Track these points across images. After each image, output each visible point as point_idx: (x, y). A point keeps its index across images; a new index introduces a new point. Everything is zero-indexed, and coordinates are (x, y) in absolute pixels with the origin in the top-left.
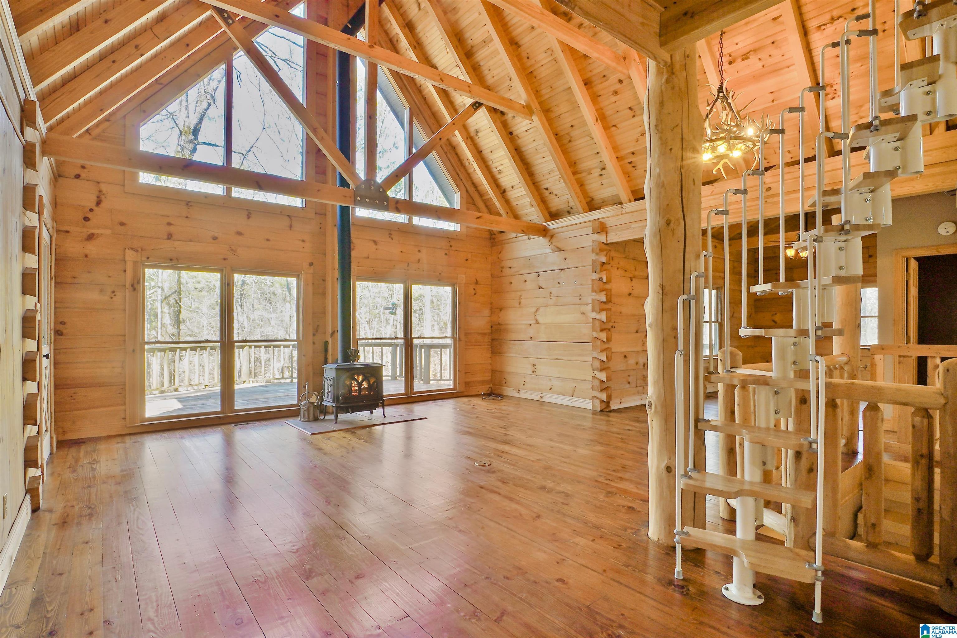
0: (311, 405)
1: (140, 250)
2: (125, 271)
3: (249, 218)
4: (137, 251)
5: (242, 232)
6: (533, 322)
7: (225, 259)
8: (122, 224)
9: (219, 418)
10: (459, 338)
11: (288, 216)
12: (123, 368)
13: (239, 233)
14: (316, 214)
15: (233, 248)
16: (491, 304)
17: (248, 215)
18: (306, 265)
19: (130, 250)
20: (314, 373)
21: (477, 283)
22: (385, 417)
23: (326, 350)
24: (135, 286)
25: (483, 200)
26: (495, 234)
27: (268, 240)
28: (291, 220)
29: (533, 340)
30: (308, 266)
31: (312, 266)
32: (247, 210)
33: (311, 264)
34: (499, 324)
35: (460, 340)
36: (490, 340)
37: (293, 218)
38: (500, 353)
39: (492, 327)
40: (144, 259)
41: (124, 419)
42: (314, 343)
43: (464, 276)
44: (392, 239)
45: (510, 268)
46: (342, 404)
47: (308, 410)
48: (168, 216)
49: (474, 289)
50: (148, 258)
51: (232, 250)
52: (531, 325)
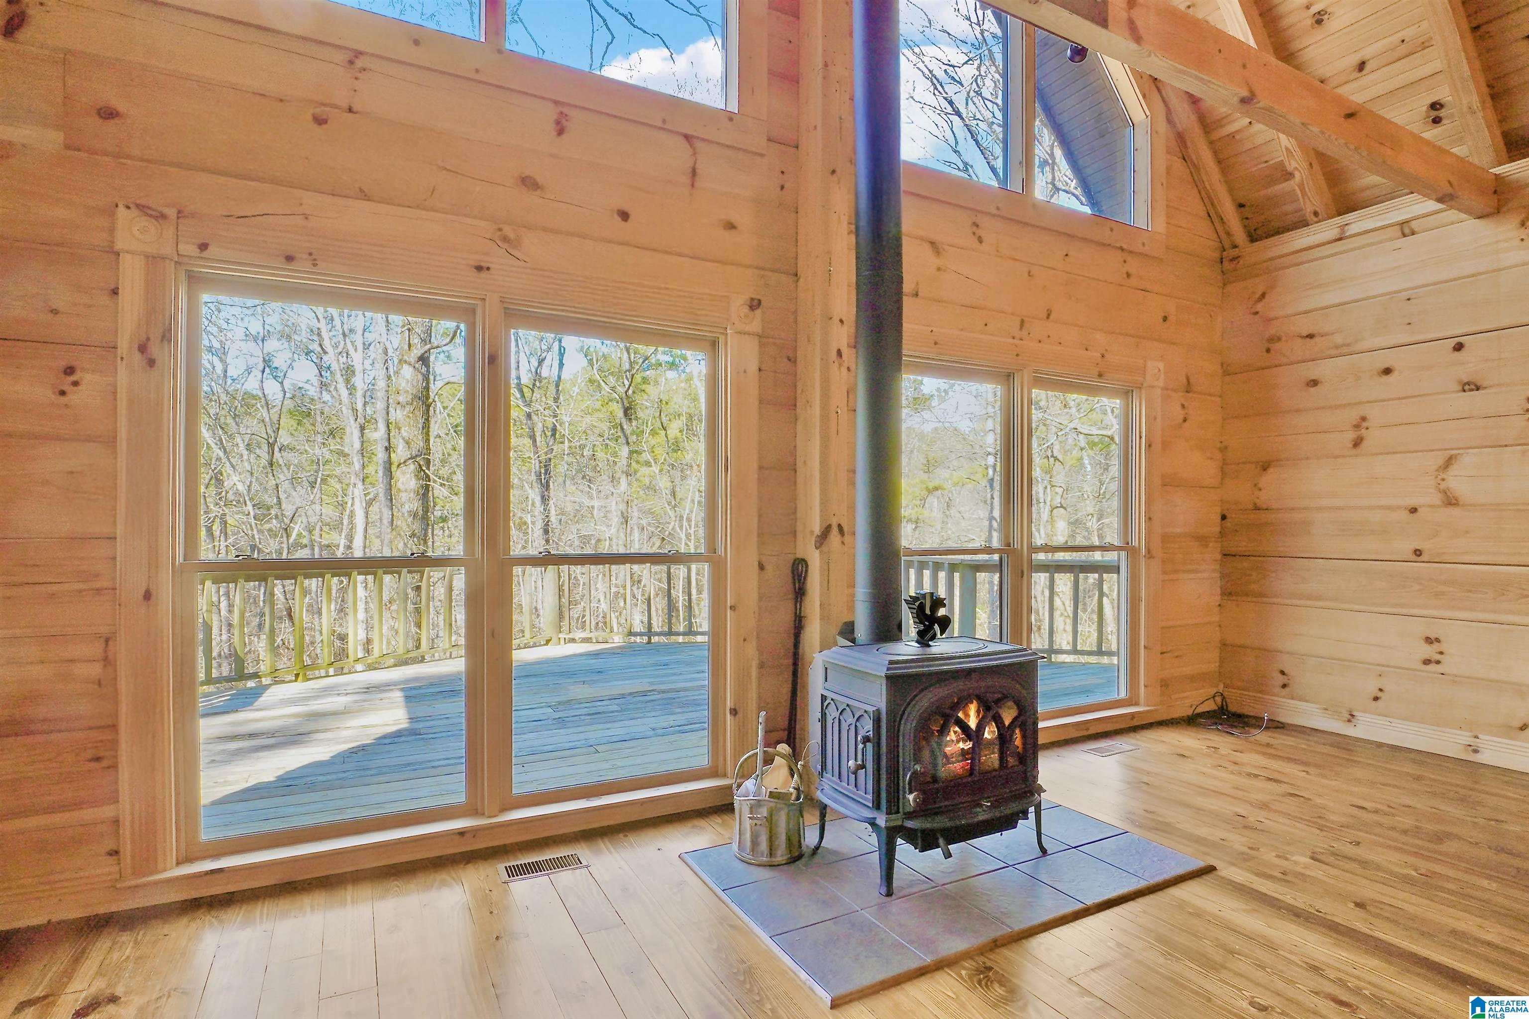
0: (780, 804)
1: (172, 213)
2: (115, 292)
3: (561, 132)
4: (162, 217)
5: (540, 180)
6: (1427, 497)
7: (479, 268)
8: (108, 114)
9: (462, 833)
10: (1149, 551)
11: (687, 137)
12: (107, 661)
13: (529, 183)
14: (769, 140)
15: (508, 231)
16: (1223, 450)
17: (558, 122)
18: (738, 304)
19: (135, 212)
20: (761, 666)
21: (1188, 388)
22: (1044, 851)
23: (799, 592)
24: (154, 350)
25: (1211, 143)
26: (1235, 247)
27: (624, 216)
28: (695, 154)
29: (1424, 557)
30: (746, 309)
31: (758, 312)
32: (556, 103)
33: (754, 305)
34: (1257, 508)
35: (1150, 555)
36: (1219, 557)
37: (699, 145)
38: (1262, 595)
39: (1224, 517)
40: (189, 249)
41: (115, 853)
42: (761, 567)
43: (1161, 365)
44: (980, 240)
45: (1311, 336)
46: (910, 816)
47: (770, 820)
48: (281, 100)
49: (1183, 406)
50: (203, 247)
51: (506, 239)
52: (1414, 510)
